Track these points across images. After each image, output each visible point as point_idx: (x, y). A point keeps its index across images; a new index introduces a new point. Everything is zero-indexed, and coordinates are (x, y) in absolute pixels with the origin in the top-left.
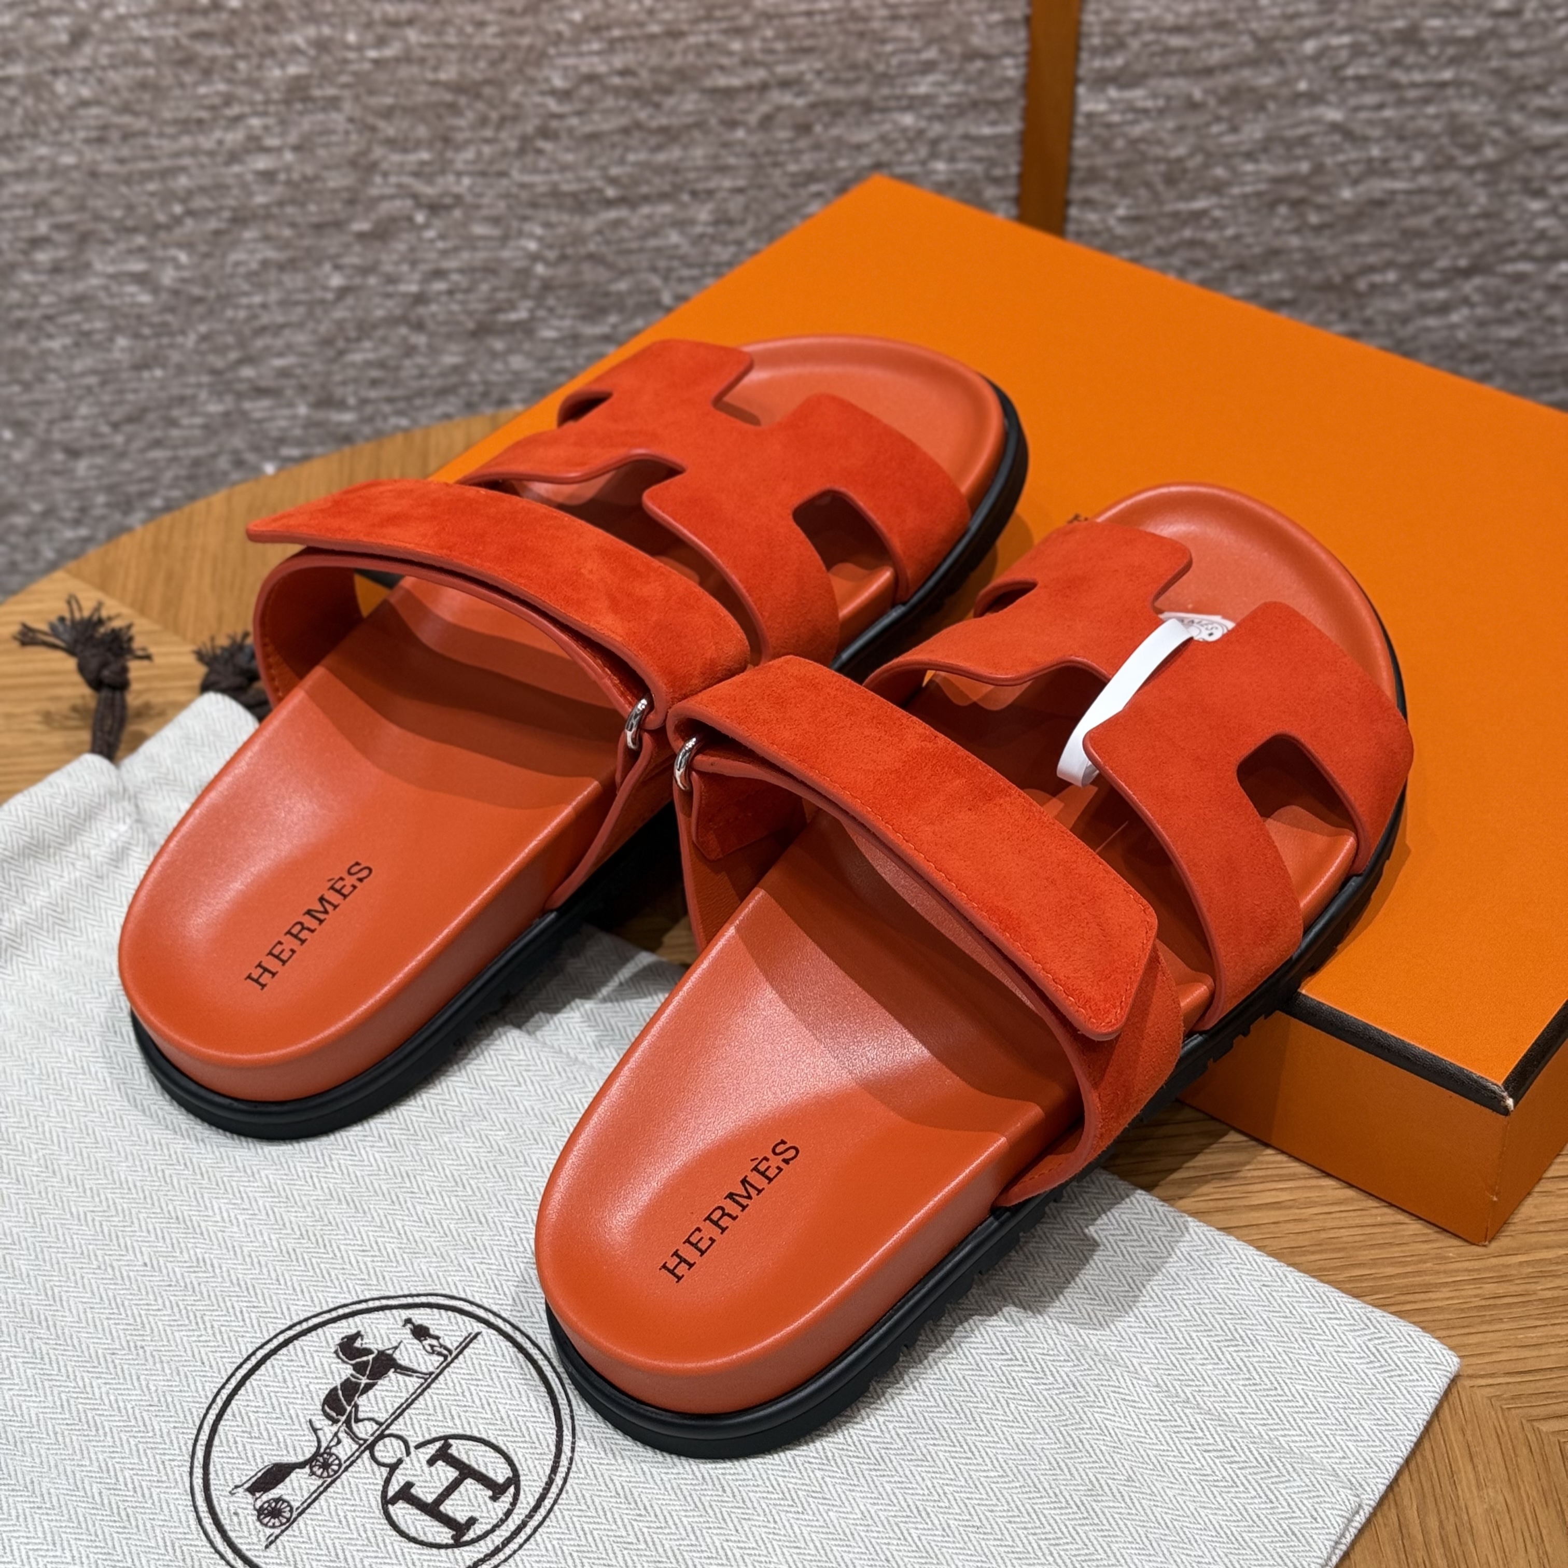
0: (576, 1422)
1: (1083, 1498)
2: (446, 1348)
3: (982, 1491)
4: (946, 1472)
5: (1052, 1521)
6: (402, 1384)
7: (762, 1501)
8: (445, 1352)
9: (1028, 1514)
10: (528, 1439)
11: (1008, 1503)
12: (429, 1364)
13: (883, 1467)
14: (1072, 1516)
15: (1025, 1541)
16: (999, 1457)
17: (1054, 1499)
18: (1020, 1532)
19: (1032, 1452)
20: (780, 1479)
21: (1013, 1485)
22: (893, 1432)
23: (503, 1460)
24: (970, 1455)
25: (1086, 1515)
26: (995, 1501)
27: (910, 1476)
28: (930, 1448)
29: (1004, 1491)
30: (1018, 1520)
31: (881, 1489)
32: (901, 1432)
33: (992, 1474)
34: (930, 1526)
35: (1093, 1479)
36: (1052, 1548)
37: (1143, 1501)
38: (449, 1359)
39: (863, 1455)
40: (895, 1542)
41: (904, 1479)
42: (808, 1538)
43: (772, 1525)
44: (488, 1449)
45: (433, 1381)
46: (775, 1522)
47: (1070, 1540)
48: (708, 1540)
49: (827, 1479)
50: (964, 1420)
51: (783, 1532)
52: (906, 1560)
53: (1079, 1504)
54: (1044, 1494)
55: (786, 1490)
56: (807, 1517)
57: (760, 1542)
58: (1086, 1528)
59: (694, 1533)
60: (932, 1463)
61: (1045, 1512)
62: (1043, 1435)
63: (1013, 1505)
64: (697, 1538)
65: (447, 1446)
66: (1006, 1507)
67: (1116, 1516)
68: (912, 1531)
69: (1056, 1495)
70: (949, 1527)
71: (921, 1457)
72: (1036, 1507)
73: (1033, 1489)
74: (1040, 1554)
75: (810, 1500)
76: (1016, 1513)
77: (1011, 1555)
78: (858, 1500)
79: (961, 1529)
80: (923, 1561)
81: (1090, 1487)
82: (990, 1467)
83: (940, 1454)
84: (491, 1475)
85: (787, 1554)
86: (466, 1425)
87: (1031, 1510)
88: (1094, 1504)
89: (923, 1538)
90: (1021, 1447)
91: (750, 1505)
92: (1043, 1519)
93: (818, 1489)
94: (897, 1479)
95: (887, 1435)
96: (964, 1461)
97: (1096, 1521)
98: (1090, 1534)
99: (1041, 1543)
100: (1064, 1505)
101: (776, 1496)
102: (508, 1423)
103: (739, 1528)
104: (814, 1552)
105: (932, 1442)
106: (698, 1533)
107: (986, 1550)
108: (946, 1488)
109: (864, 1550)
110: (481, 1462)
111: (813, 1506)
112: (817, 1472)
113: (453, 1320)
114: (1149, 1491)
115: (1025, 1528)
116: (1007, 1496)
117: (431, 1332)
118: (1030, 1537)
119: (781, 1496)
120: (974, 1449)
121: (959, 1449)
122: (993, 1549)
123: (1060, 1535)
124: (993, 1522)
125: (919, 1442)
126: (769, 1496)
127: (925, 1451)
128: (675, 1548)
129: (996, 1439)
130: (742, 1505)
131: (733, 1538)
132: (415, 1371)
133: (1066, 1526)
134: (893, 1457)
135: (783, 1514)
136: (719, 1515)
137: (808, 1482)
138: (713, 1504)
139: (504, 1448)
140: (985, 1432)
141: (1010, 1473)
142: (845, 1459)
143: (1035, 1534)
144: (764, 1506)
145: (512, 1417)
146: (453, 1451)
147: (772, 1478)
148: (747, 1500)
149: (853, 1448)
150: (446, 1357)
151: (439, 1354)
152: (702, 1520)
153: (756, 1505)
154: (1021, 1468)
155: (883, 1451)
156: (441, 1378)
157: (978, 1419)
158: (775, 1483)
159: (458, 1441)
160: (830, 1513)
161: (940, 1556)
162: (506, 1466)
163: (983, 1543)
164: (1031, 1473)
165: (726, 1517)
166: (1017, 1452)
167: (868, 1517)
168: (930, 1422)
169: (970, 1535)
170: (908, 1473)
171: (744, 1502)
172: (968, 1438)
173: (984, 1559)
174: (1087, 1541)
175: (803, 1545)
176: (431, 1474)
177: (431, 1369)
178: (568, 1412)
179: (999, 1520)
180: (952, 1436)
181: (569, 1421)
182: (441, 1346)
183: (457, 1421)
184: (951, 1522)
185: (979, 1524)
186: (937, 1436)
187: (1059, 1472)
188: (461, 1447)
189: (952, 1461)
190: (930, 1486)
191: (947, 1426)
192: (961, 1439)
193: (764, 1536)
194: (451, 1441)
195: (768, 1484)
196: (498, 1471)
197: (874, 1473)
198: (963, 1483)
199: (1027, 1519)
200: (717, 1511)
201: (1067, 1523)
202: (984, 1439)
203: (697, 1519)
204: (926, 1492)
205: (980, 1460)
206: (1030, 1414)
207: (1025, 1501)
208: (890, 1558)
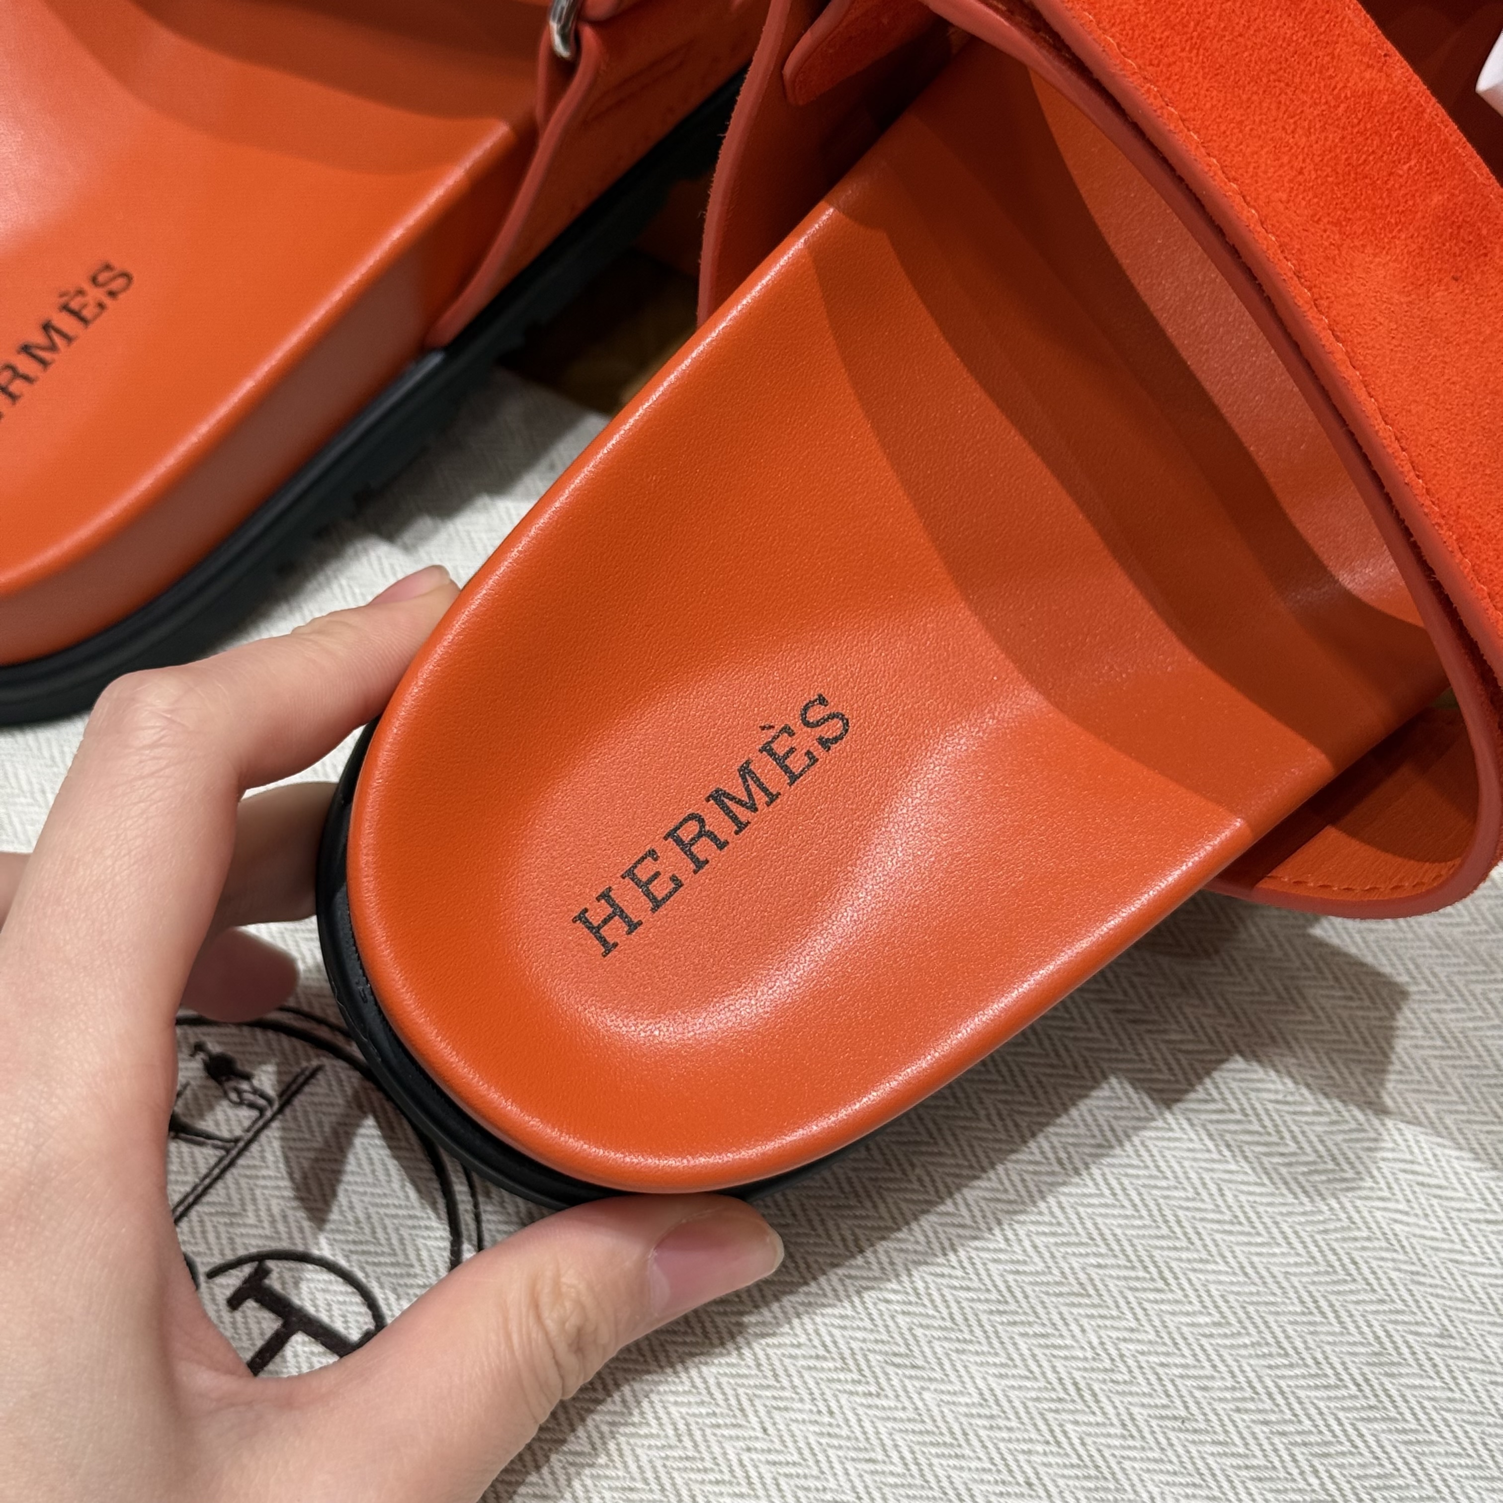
0: (485, 1226)
1: (1366, 1370)
2: (263, 1095)
3: (1186, 1351)
4: (1121, 1317)
5: (1313, 1412)
6: (187, 1159)
7: (806, 1374)
8: (262, 1102)
9: (1270, 1395)
10: (401, 1259)
11: (1233, 1376)
12: (234, 1123)
13: (1013, 1307)
14: (1348, 1403)
15: (1267, 1446)
16: (1212, 1288)
17: (1314, 1370)
18: (1257, 1429)
19: (1269, 1280)
20: (837, 1332)
21: (1240, 1341)
22: (1027, 1244)
23: (358, 1299)
24: (1160, 1284)
25: (1373, 1402)
26: (1209, 1371)
27: (1060, 1323)
28: (1093, 1272)
29: (1225, 1353)
30: (1251, 1406)
31: (1011, 1349)
32: (1038, 1241)
33: (1202, 1320)
34: (1100, 1419)
35: (1382, 1334)
36: (1316, 1462)
37: (1471, 1375)
38: (269, 1114)
39: (976, 1284)
40: (1039, 1448)
41: (1050, 1330)
42: (888, 1443)
43: (826, 1419)
44: (333, 1277)
45: (240, 1154)
46: (831, 1413)
47: (1347, 1447)
48: (716, 1449)
49: (919, 1332)
50: (1148, 1221)
51: (845, 1432)
52: (1061, 1482)
53: (1360, 1379)
54: (1295, 1359)
55: (847, 1353)
56: (885, 1403)
57: (806, 1452)
58: (1376, 1426)
59: (691, 1435)
60: (1096, 1300)
61: (1301, 1393)
62: (1285, 1249)
63: (1241, 1379)
64: (696, 1446)
65: (261, 1273)
66: (1230, 1383)
67: (1426, 1403)
68: (1069, 1427)
69: (1318, 1363)
70: (1133, 1419)
71: (1076, 1288)
72: (1282, 1383)
73: (1275, 1350)
74: (1295, 1472)
75: (890, 1370)
76: (1249, 1393)
77: (1244, 1473)
78: (973, 1369)
79: (1154, 1423)
80: (1090, 1484)
81: (1377, 1348)
82: (1198, 1307)
83: (1111, 1284)
84: (338, 1326)
85: (852, 1471)
86: (296, 1235)
87: (1274, 1390)
88: (1385, 1380)
89: (1088, 1440)
90: (1249, 1270)
91: (785, 1382)
92: (1296, 1406)
93: (903, 1350)
94: (1038, 1329)
95: (1017, 1248)
96: (1152, 1296)
97: (1393, 1413)
98: (1382, 1437)
99: (1296, 1451)
100: (1332, 1381)
101: (831, 1365)
102: (367, 1230)
103: (768, 1425)
104: (900, 1469)
105: (1093, 1260)
106: (698, 1435)
107: (1200, 1464)
108: (1122, 1346)
109: (988, 1465)
110: (321, 1303)
111: (895, 1382)
112: (900, 1319)
113: (275, 1045)
114: (1478, 1355)
115: (1266, 1423)
116: (1230, 1361)
117: (239, 1066)
118: (1276, 1440)
119: (839, 1364)
120: (1167, 1274)
121: (1141, 1274)
122: (1211, 1460)
123: (1329, 1437)
124: (1207, 1410)
125: (1073, 1261)
126: (818, 1364)
127: (1083, 1277)
128: (658, 1464)
129: (1204, 1255)
130: (772, 1382)
131: (758, 1445)
132: (209, 1137)
133: (1338, 1420)
134: (1028, 1289)
135: (843, 1398)
136: (733, 1402)
137: (885, 1337)
138: (723, 1380)
139: (360, 1275)
140: (1185, 1243)
141: (1233, 1320)
142: (946, 1291)
143: (1283, 1434)
144: (811, 1384)
145: (375, 1219)
146: (274, 1282)
147: (823, 1331)
148: (780, 1372)
149: (959, 1273)
150: (262, 1111)
151: (252, 1106)
152: (704, 1411)
153: (797, 1381)
154: (1251, 1309)
155: (1010, 1278)
156: (255, 1148)
157: (1171, 1218)
158: (828, 1340)
159: (281, 1264)
160: (926, 1395)
161: (1120, 1475)
162: (364, 1309)
163: (1193, 1449)
164: (1270, 1319)
165: (746, 1404)
166: (1242, 1279)
167: (991, 1402)
168: (1089, 1224)
169: (1171, 1435)
170: (1056, 1318)
171: (776, 1376)
172: (1156, 1253)
173: (1197, 1480)
174: (1378, 1451)
175: (880, 1456)
176: (234, 1323)
177: (238, 1132)
178: (470, 1207)
179: (1218, 1406)
180: (1129, 1250)
181: (472, 1226)
182: (255, 1091)
183: (281, 1227)
184: (1135, 1410)
185: (1183, 1413)
186: (1103, 1250)
187: (1318, 1318)
188: (287, 1275)
189: (1129, 1295)
190: (1095, 1342)
191: (1118, 1231)
192: (1143, 1254)
193: (812, 1440)
194: (270, 1264)
195: (816, 1342)
196: (351, 1318)
197: (997, 1318)
198: (1152, 1336)
199: (1268, 1405)
200: (729, 1392)
201: (1341, 1415)
202: (1184, 1255)
203: (695, 1410)
204: (1089, 1354)
205: (1179, 1295)
206: (1261, 1209)
207: (1264, 1372)
208: (1034, 1480)
